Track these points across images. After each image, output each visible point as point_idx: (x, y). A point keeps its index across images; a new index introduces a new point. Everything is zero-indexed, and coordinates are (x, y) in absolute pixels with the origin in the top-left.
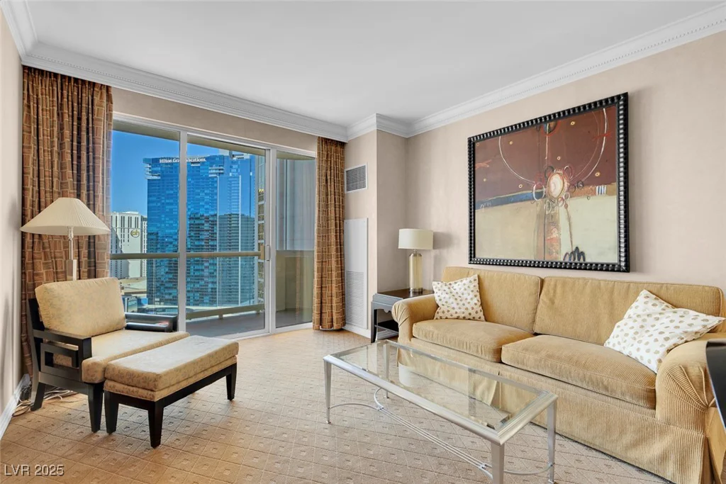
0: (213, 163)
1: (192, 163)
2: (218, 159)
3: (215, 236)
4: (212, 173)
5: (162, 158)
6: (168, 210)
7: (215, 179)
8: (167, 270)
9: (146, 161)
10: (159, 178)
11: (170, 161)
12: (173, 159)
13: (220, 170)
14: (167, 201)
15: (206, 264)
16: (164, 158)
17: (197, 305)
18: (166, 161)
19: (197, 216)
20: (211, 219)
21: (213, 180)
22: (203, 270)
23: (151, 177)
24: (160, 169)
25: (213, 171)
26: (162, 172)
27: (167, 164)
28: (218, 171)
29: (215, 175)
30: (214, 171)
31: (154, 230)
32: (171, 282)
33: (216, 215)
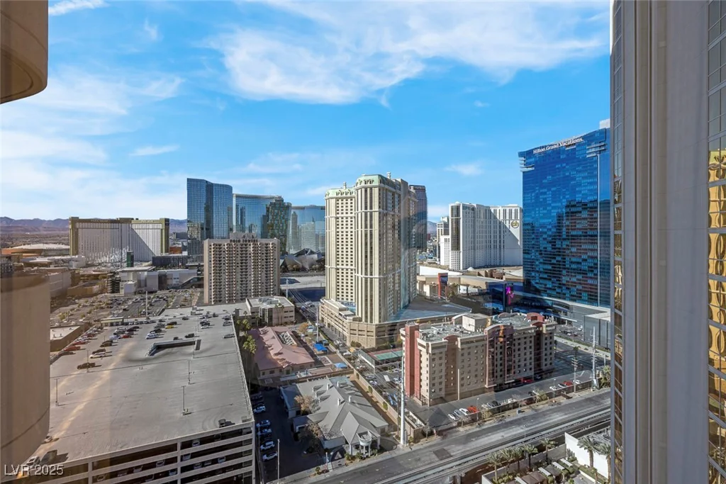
0: (592, 141)
1: (567, 146)
2: (597, 135)
3: (595, 224)
4: (590, 153)
5: (536, 149)
6: (541, 200)
7: (595, 159)
8: (541, 261)
9: (521, 154)
10: (533, 169)
11: (543, 150)
12: (546, 146)
13: (600, 147)
14: (541, 191)
15: (584, 257)
16: (538, 148)
17: (575, 301)
18: (539, 151)
19: (572, 203)
20: (591, 205)
21: (593, 161)
22: (580, 263)
23: (526, 170)
24: (533, 160)
25: (591, 151)
26: (536, 162)
27: (540, 153)
28: (598, 149)
29: (595, 155)
30: (593, 150)
31: (529, 220)
32: (546, 273)
33: (597, 201)
